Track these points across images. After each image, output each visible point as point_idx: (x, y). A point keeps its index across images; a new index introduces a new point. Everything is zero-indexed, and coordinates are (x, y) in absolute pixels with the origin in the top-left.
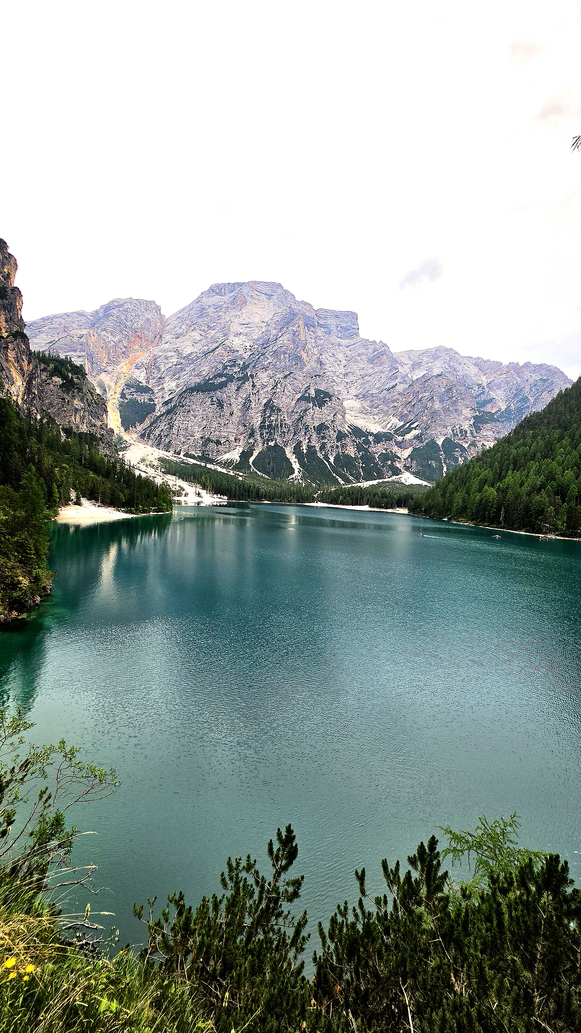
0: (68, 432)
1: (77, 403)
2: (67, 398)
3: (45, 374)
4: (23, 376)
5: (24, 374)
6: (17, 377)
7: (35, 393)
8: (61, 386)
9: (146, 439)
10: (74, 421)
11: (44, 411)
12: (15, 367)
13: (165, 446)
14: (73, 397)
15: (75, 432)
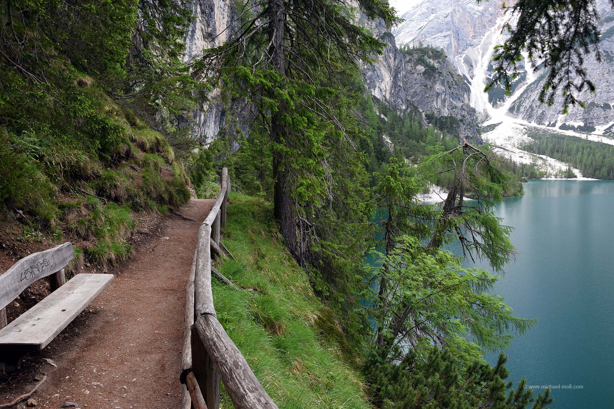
0: (430, 118)
1: (438, 87)
2: (429, 83)
3: (410, 64)
4: (390, 72)
5: (391, 70)
6: (386, 74)
7: (400, 86)
8: (424, 73)
9: (515, 113)
10: (436, 106)
11: (408, 101)
12: (383, 65)
13: (537, 118)
14: (435, 82)
15: (436, 117)
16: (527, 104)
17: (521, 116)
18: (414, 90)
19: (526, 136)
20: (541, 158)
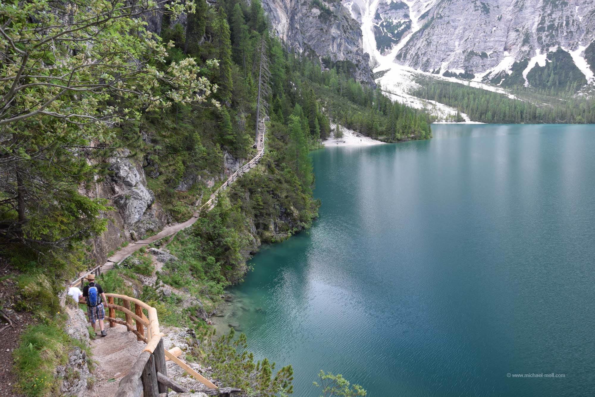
0: (327, 62)
1: (334, 31)
2: (325, 27)
3: (305, 7)
4: (287, 14)
5: (288, 12)
6: (283, 15)
7: (297, 28)
8: (320, 17)
9: (402, 60)
10: (332, 50)
11: (305, 44)
12: (280, 6)
13: (422, 65)
14: (330, 26)
15: (333, 62)
16: (413, 51)
17: (407, 63)
18: (310, 34)
19: (414, 82)
20: (431, 103)
